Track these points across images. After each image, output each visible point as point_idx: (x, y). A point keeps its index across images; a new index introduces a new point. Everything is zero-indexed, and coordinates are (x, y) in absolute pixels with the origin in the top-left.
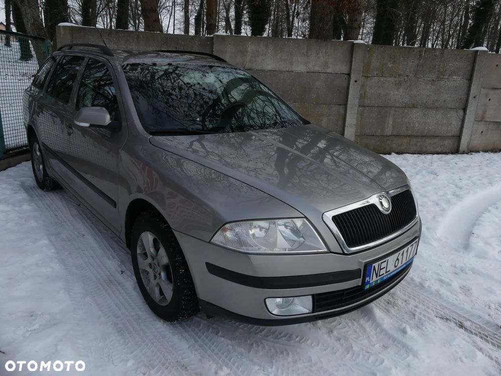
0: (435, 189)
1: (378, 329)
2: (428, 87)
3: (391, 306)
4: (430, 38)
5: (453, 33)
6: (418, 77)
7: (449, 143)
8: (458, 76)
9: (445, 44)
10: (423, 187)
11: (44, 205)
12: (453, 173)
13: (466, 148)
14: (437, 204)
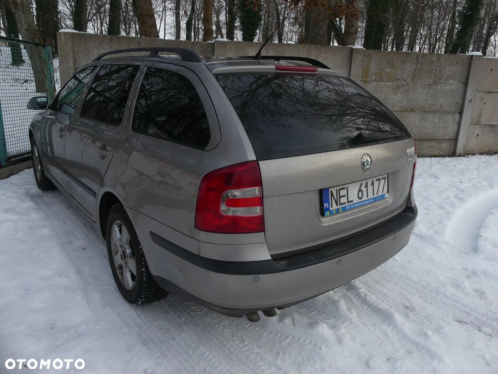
0: (437, 192)
1: (400, 334)
2: (426, 91)
3: (409, 310)
4: (417, 41)
5: (439, 37)
6: (416, 81)
7: (446, 146)
8: (454, 80)
9: (432, 48)
10: (426, 191)
11: (52, 213)
12: (453, 176)
13: (463, 151)
14: (442, 208)
